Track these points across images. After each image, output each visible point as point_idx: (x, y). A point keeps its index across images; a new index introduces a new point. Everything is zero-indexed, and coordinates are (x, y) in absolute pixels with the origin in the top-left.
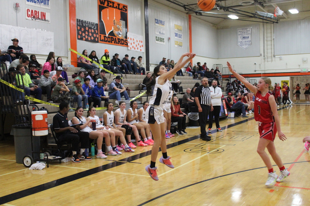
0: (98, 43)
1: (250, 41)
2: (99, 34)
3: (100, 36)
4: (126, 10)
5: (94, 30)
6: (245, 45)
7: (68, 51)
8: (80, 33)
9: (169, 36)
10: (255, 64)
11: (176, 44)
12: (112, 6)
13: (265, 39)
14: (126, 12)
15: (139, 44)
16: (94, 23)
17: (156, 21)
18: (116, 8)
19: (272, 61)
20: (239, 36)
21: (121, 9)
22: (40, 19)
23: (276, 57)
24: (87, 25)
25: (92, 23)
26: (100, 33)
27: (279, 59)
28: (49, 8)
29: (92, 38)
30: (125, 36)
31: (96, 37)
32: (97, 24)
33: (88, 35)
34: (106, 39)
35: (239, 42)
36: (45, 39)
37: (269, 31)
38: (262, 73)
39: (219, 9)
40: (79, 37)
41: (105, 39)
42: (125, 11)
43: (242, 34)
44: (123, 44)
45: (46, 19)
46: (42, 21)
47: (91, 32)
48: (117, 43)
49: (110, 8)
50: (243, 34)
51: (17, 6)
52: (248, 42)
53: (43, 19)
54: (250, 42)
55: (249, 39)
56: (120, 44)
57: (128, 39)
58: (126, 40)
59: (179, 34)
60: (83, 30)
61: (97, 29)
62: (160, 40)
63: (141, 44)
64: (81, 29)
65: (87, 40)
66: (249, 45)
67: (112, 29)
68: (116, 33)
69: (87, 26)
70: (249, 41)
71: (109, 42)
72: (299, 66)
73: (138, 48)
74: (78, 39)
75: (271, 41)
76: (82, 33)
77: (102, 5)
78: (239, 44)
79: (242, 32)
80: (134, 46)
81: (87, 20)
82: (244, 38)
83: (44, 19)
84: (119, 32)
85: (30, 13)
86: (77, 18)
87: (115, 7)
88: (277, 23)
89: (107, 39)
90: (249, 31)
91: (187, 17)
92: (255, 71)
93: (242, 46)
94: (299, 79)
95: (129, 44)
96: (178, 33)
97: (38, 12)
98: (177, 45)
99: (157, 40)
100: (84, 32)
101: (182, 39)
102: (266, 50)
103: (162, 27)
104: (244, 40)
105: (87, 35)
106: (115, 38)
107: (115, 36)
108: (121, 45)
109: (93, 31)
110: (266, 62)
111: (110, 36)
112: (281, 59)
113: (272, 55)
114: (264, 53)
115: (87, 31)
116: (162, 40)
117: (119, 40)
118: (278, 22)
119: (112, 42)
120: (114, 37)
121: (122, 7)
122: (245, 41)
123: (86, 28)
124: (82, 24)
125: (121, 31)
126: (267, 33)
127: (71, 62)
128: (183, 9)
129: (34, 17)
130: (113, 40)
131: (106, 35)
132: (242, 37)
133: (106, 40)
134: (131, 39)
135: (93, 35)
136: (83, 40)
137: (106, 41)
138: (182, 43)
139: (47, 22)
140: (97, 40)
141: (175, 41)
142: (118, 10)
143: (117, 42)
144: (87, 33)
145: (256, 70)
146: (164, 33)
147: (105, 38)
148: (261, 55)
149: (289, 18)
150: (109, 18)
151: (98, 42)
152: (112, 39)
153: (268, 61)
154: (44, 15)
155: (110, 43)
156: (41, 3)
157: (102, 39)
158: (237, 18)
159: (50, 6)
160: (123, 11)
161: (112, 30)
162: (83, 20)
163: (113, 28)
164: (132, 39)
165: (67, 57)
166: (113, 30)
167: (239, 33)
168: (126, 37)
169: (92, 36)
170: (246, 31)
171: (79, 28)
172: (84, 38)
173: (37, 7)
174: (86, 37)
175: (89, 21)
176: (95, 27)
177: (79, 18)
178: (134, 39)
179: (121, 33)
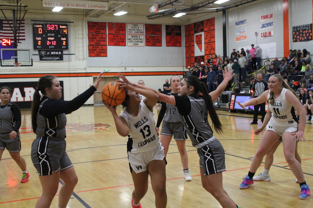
5: (308, 30)
8: (295, 36)
16: (308, 25)
22: (268, 36)
24: (301, 28)
25: (306, 25)
29: (305, 38)
31: (309, 35)
32: (311, 24)
36: (271, 48)
40: (294, 40)
45: (271, 35)
46: (270, 37)
47: (305, 33)
51: (256, 34)
60: (297, 33)
61: (311, 29)
64: (296, 33)
65: (301, 41)
74: (293, 42)
76: (297, 36)
81: (301, 25)
85: (262, 35)
97: (267, 32)
100: (299, 35)
105: (301, 37)
115: (301, 33)
124: (297, 29)
129: (265, 36)
136: (297, 42)
139: (272, 37)
140: (310, 38)
154: (270, 33)
156: (269, 25)
171: (294, 33)
172: (298, 40)
173: (266, 30)
174: (301, 38)
175: (303, 24)
176: (309, 28)
177: (294, 26)
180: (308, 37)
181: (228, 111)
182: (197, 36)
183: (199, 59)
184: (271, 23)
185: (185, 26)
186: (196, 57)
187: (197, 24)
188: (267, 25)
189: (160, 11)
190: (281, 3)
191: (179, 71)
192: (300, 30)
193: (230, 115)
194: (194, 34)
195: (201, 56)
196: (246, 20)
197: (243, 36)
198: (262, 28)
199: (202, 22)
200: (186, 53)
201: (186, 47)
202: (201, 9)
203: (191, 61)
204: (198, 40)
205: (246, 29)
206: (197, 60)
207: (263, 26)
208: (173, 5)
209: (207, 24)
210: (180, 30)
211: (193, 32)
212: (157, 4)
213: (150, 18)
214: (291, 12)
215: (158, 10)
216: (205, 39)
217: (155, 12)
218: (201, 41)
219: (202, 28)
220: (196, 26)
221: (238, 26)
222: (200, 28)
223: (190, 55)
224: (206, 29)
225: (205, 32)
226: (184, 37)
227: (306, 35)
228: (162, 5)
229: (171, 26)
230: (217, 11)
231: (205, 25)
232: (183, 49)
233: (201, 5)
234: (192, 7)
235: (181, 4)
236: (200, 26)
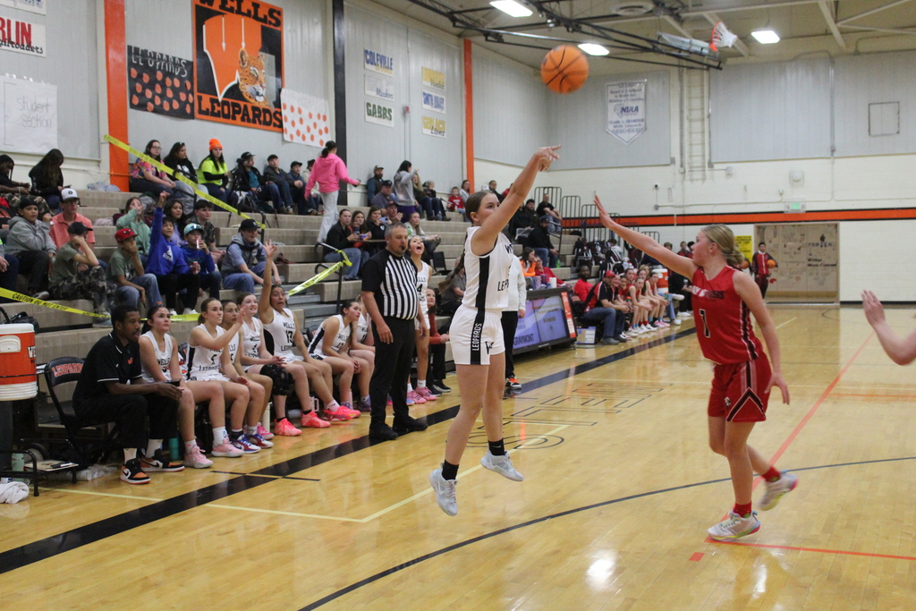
0: (191, 121)
1: (643, 120)
2: (196, 94)
3: (200, 99)
4: (279, 23)
5: (181, 80)
6: (629, 131)
7: (99, 144)
8: (139, 87)
9: (404, 102)
10: (656, 186)
11: (426, 127)
12: (236, 8)
13: (686, 114)
14: (278, 29)
15: (315, 125)
16: (180, 60)
17: (368, 57)
18: (248, 14)
19: (704, 179)
20: (611, 106)
21: (264, 20)
22: (12, 43)
23: (716, 166)
24: (158, 64)
25: (174, 58)
26: (199, 91)
27: (724, 172)
28: (43, 11)
29: (176, 105)
30: (274, 99)
31: (187, 101)
32: (189, 64)
33: (163, 96)
34: (218, 109)
35: (611, 122)
36: (30, 107)
37: (696, 91)
38: (675, 213)
39: (551, 25)
40: (136, 101)
41: (213, 108)
42: (274, 25)
43: (619, 98)
44: (268, 124)
45: (33, 45)
46: (19, 50)
47: (173, 88)
48: (249, 121)
49: (230, 14)
50: (623, 98)
52: (638, 123)
53: (23, 45)
54: (643, 124)
55: (640, 115)
56: (260, 123)
57: (285, 108)
58: (276, 112)
59: (436, 98)
60: (146, 78)
61: (191, 78)
62: (380, 112)
63: (322, 125)
64: (140, 76)
65: (158, 110)
66: (639, 131)
67: (234, 80)
68: (247, 89)
69: (160, 69)
70: (639, 120)
71: (227, 117)
72: (781, 194)
73: (312, 138)
74: (132, 106)
75: (703, 120)
76: (144, 89)
77: (206, 5)
78: (611, 127)
79: (618, 94)
80: (303, 129)
81: (158, 51)
82: (623, 110)
83: (25, 44)
84: (257, 87)
86: (130, 44)
87: (246, 12)
88: (719, 68)
89: (220, 109)
90: (640, 90)
91: (459, 46)
92: (657, 207)
93: (619, 135)
94: (780, 231)
95: (285, 125)
96: (434, 94)
97: (9, 22)
98: (429, 128)
99: (369, 114)
100: (151, 85)
101: (444, 112)
102: (686, 148)
103: (387, 74)
104: (625, 118)
105: (158, 95)
106: (246, 107)
107: (245, 100)
108: (262, 126)
109: (177, 83)
110: (687, 183)
111: (230, 101)
112: (729, 174)
113: (704, 163)
114: (682, 154)
115: (159, 82)
116: (384, 113)
117: (257, 112)
118: (722, 65)
119: (234, 118)
120: (242, 104)
121: (267, 14)
122: (628, 121)
123: (155, 74)
124: (145, 62)
125: (261, 86)
126: (690, 98)
127: (111, 175)
128: (446, 22)
130: (239, 113)
131: (217, 95)
132: (619, 109)
133: (216, 111)
134: (292, 109)
135: (179, 96)
136: (147, 110)
137: (218, 115)
138: (443, 123)
139: (35, 53)
140: (188, 110)
141: (424, 118)
142: (255, 21)
143: (251, 117)
144: (158, 90)
145: (659, 204)
146: (390, 92)
147: (215, 105)
148: (673, 161)
149: (753, 55)
150: (226, 46)
151: (192, 116)
152: (236, 108)
153: (692, 180)
154: (25, 32)
155: (230, 121)
157: (204, 108)
158: (604, 51)
159: (44, 6)
160: (268, 25)
161: (235, 82)
162: (146, 51)
163: (238, 76)
164: (296, 110)
165: (99, 162)
166: (238, 83)
167: (611, 97)
168: (278, 104)
169: (174, 98)
170: (631, 91)
171: (134, 73)
172: (150, 105)
174: (158, 101)
176: (182, 72)
177: (134, 45)
178: (303, 109)
179: (261, 91)
180: (183, 104)
192: (153, 70)
227: (177, 97)
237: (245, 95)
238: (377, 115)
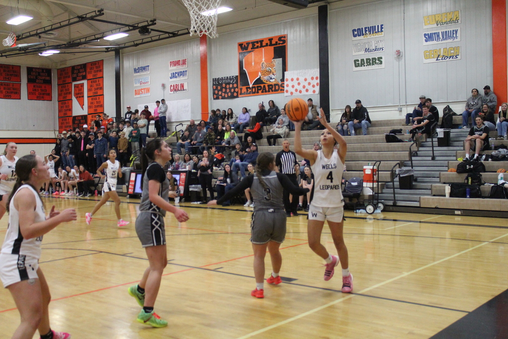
0: (238, 99)
2: (239, 87)
3: (241, 89)
4: (284, 42)
5: (233, 84)
8: (216, 92)
12: (259, 46)
14: (284, 44)
15: (309, 84)
16: (233, 77)
17: (356, 33)
18: (267, 45)
21: (276, 44)
22: (179, 90)
26: (241, 86)
29: (230, 94)
30: (281, 78)
31: (234, 91)
32: (237, 76)
33: (225, 92)
36: (184, 107)
40: (215, 97)
41: (247, 91)
42: (281, 44)
44: (276, 90)
46: (181, 92)
47: (229, 88)
48: (266, 92)
49: (256, 50)
51: (163, 86)
56: (272, 91)
57: (287, 80)
58: (281, 84)
60: (219, 88)
61: (237, 83)
63: (315, 82)
64: (217, 88)
65: (223, 98)
69: (224, 83)
71: (254, 93)
73: (307, 90)
74: (214, 99)
76: (218, 92)
77: (244, 51)
80: (300, 88)
81: (223, 76)
83: (183, 89)
84: (271, 75)
85: (172, 88)
87: (265, 45)
89: (251, 90)
95: (286, 88)
98: (433, 58)
100: (221, 90)
103: (377, 36)
106: (264, 86)
107: (264, 83)
108: (274, 92)
109: (231, 86)
111: (256, 86)
115: (224, 88)
117: (271, 87)
119: (258, 92)
120: (262, 85)
121: (277, 40)
124: (218, 82)
125: (273, 74)
129: (175, 90)
130: (260, 90)
131: (249, 85)
134: (292, 80)
136: (219, 99)
137: (250, 93)
139: (185, 91)
140: (235, 94)
142: (269, 47)
143: (267, 90)
147: (248, 89)
150: (254, 64)
151: (237, 97)
154: (182, 86)
155: (256, 94)
156: (181, 75)
157: (243, 92)
160: (278, 46)
161: (259, 77)
162: (218, 78)
163: (260, 74)
164: (295, 79)
168: (283, 80)
171: (214, 87)
172: (220, 97)
173: (178, 81)
174: (223, 94)
175: (226, 76)
176: (234, 81)
177: (214, 78)
178: (300, 78)
179: (273, 77)
180: (232, 94)
181: (125, 196)
182: (75, 86)
183: (80, 120)
184: (184, 71)
185: (58, 70)
186: (75, 117)
187: (76, 68)
188: (178, 75)
189: (20, 46)
190: (197, 45)
191: (48, 137)
192: (222, 84)
193: (128, 203)
194: (72, 83)
195: (82, 116)
196: (149, 66)
197: (144, 89)
198: (171, 78)
199: (84, 66)
200: (60, 111)
201: (59, 101)
202: (83, 46)
203: (67, 123)
204: (77, 92)
205: (149, 78)
206: (77, 122)
207: (173, 76)
208: (40, 37)
209: (91, 69)
210: (50, 75)
211: (70, 80)
212: (15, 33)
213: (3, 54)
214: (211, 59)
215: (16, 43)
216: (89, 90)
217: (11, 46)
218: (83, 93)
219: (84, 74)
220: (75, 72)
221: (138, 74)
222: (81, 74)
223: (65, 114)
224: (90, 76)
225: (88, 80)
226: (57, 86)
227: (230, 91)
228: (23, 36)
229: (36, 68)
230: (107, 50)
231: (88, 70)
232: (54, 104)
233: (83, 40)
234: (70, 42)
235: (52, 36)
236: (81, 70)
237: (264, 81)
238: (366, 64)
